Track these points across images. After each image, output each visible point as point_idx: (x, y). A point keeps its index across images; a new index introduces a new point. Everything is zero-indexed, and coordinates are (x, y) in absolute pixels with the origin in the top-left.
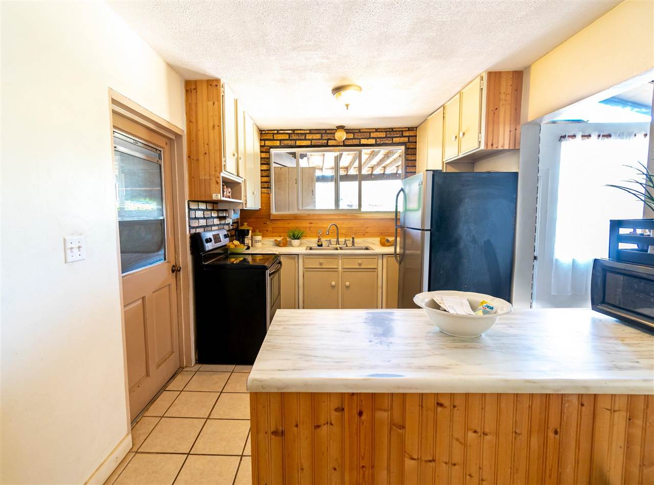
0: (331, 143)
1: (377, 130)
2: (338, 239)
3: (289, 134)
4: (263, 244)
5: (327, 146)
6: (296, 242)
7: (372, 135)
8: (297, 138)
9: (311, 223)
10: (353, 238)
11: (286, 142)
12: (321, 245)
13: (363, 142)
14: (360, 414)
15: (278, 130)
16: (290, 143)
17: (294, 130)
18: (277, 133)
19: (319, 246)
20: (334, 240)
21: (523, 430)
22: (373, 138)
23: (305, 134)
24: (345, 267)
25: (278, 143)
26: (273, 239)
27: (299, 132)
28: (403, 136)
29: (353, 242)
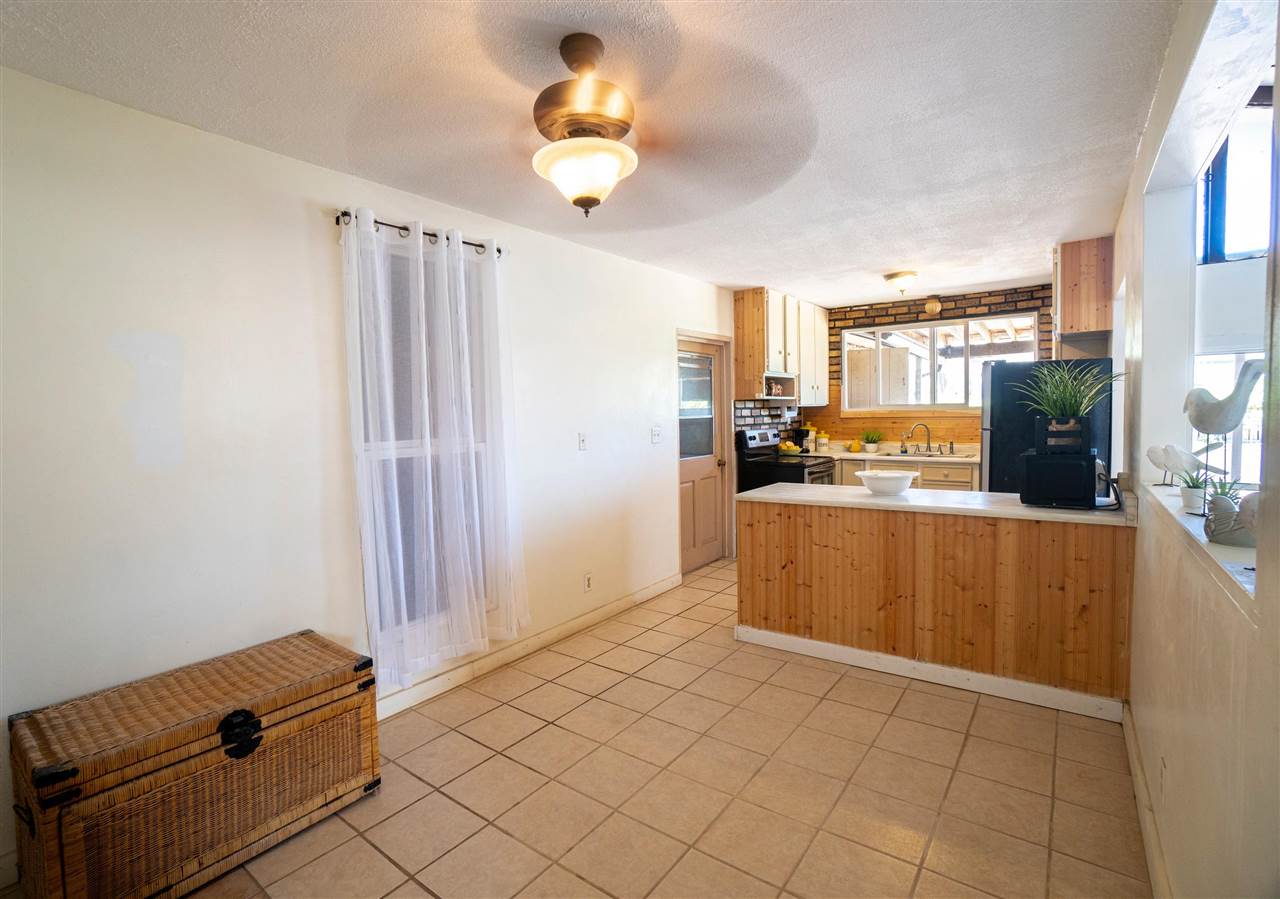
0: (921, 317)
1: (990, 294)
2: (929, 444)
3: (866, 310)
4: (830, 448)
5: (917, 321)
6: (871, 447)
7: (983, 301)
8: (876, 314)
9: (894, 423)
10: (952, 443)
11: (861, 321)
12: (906, 452)
13: (970, 311)
14: (789, 517)
15: (851, 307)
16: (866, 321)
17: (871, 305)
18: (850, 311)
19: (902, 452)
20: (923, 446)
21: (876, 533)
22: (985, 305)
23: (887, 309)
24: (926, 478)
25: (851, 323)
26: (842, 443)
27: (878, 306)
28: (1033, 299)
29: (952, 448)
